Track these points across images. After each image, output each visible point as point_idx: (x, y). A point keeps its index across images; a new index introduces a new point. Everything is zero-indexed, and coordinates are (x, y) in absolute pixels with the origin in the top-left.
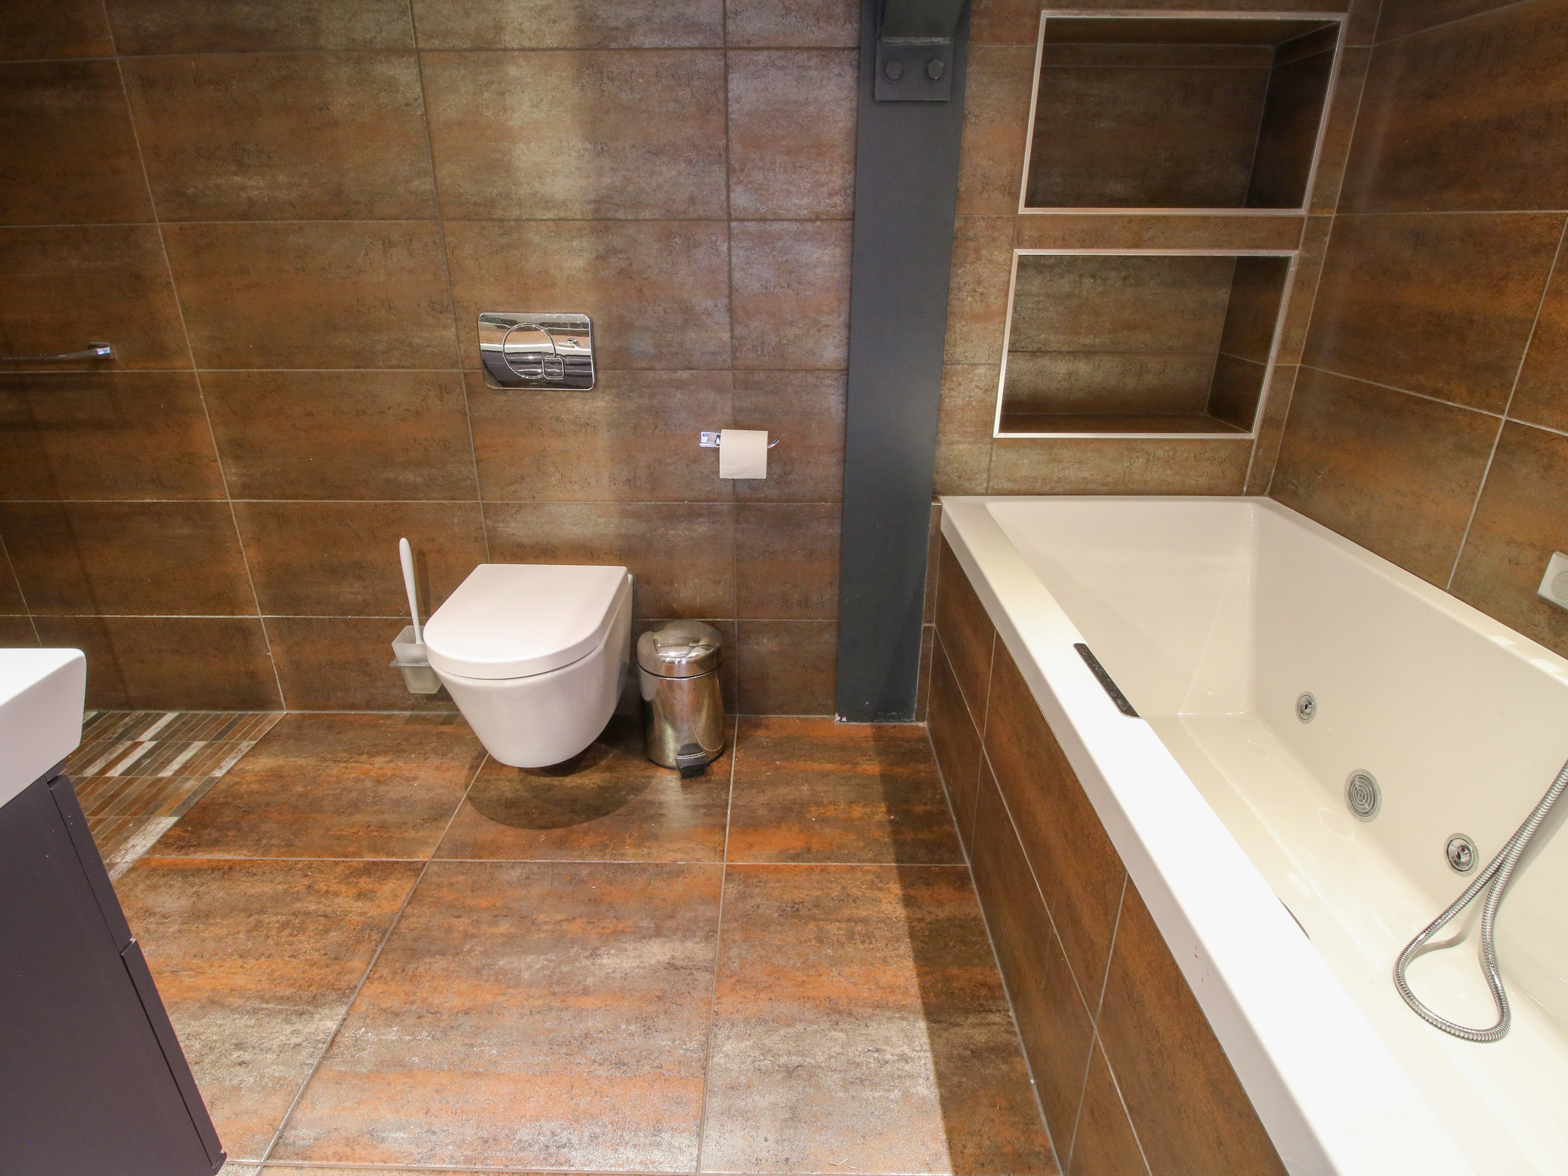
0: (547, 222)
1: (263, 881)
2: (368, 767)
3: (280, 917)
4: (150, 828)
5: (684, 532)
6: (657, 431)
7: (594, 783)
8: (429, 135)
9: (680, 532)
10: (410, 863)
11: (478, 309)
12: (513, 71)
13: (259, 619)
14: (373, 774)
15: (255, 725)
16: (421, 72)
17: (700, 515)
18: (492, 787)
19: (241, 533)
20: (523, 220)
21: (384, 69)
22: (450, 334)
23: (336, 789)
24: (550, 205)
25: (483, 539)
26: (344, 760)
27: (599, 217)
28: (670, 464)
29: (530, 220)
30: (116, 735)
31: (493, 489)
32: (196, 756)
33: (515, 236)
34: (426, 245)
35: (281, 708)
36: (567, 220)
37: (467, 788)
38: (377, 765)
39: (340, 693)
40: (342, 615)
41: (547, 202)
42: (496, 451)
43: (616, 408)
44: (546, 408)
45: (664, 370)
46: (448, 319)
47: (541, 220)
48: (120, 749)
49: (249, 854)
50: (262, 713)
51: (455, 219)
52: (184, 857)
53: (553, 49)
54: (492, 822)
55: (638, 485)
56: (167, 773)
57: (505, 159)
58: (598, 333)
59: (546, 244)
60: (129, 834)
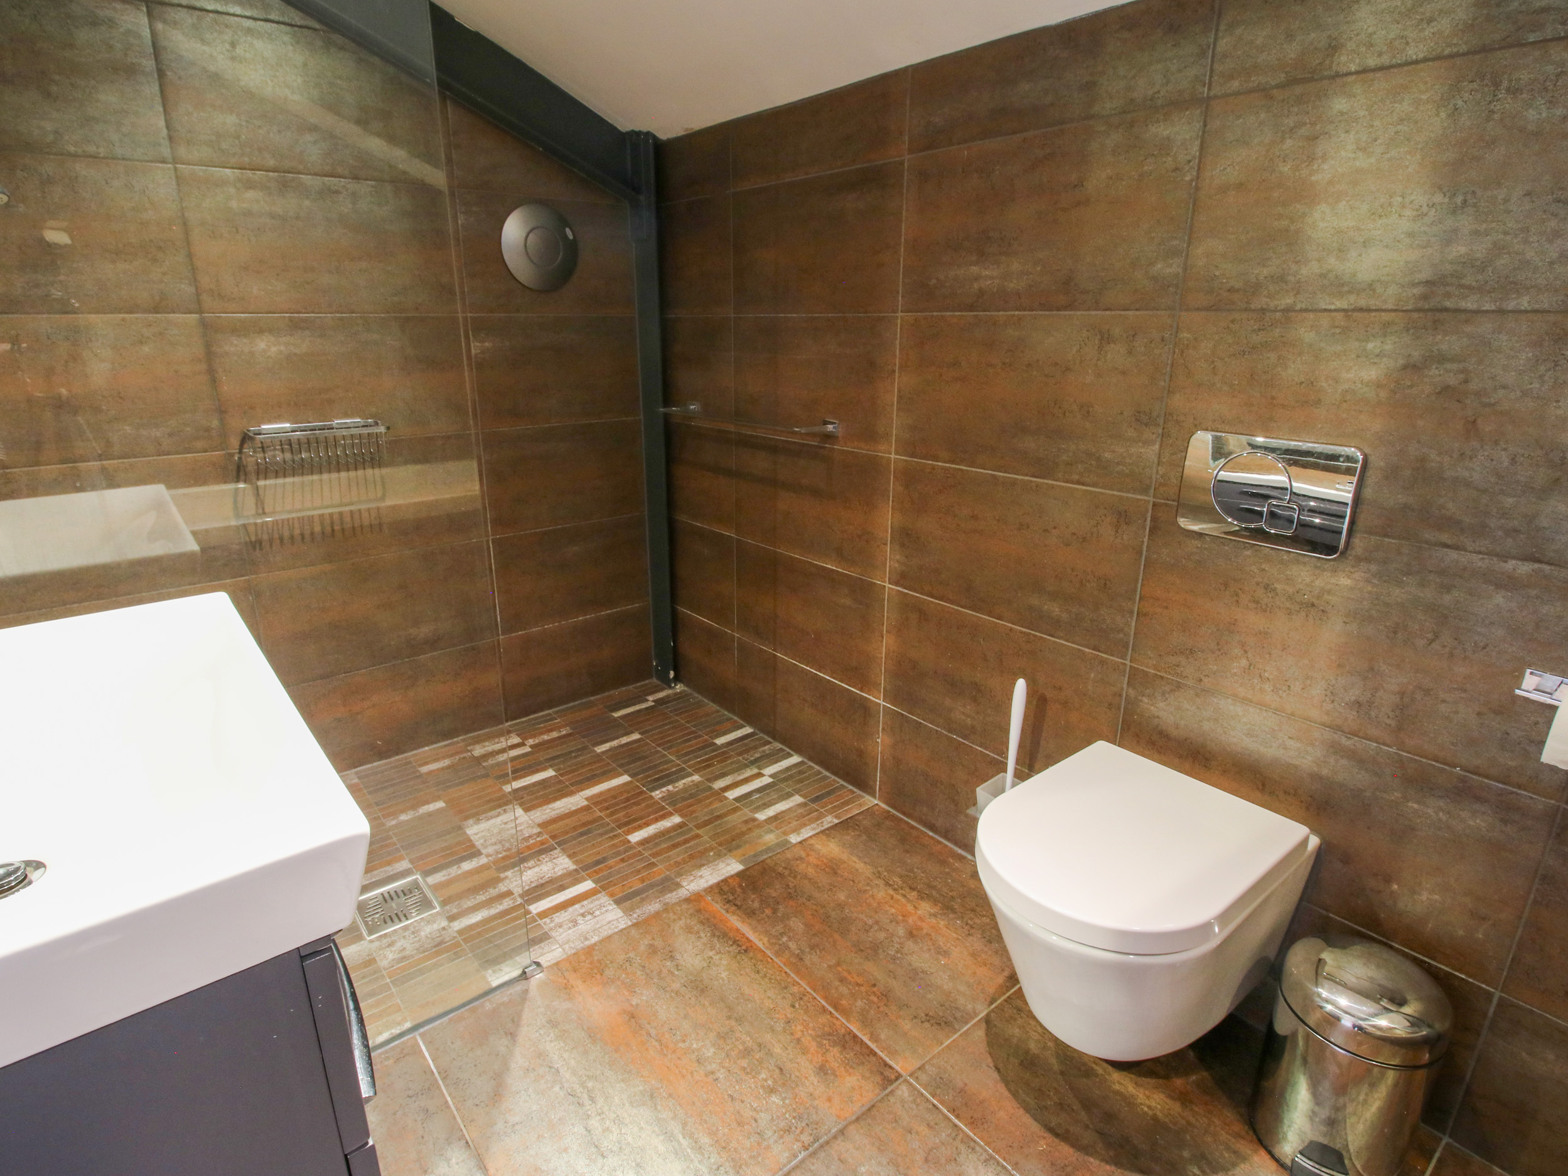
0: (1333, 314)
1: (760, 984)
2: (910, 908)
3: (748, 1039)
4: (721, 865)
5: (1437, 814)
6: (1436, 646)
7: (1149, 1107)
8: (1194, 205)
9: (1430, 811)
10: (886, 1065)
11: (1196, 426)
12: (1340, 104)
13: (880, 704)
14: (910, 920)
15: (846, 803)
16: (1205, 125)
17: (1478, 799)
18: (1020, 1021)
19: (887, 618)
20: (1297, 311)
21: (1160, 130)
22: (1151, 452)
23: (871, 917)
24: (1346, 289)
25: (1119, 709)
26: (896, 886)
27: (1427, 307)
28: (1444, 701)
29: (1306, 310)
30: (752, 759)
31: (1149, 653)
32: (789, 810)
33: (1277, 332)
34: (1151, 342)
35: (873, 795)
36: (1369, 310)
37: (991, 1003)
38: (919, 912)
39: (925, 808)
40: (949, 732)
41: (1339, 285)
42: (1167, 608)
43: (1370, 593)
44: (1254, 568)
45: (1480, 553)
46: (1153, 433)
47: (1326, 310)
48: (748, 773)
49: (767, 945)
50: (858, 792)
51: (1198, 309)
52: (724, 912)
53: (1416, 62)
54: (995, 1075)
55: (1373, 714)
56: (762, 816)
57: (1292, 228)
58: (1372, 478)
59: (1322, 345)
60: (705, 862)
